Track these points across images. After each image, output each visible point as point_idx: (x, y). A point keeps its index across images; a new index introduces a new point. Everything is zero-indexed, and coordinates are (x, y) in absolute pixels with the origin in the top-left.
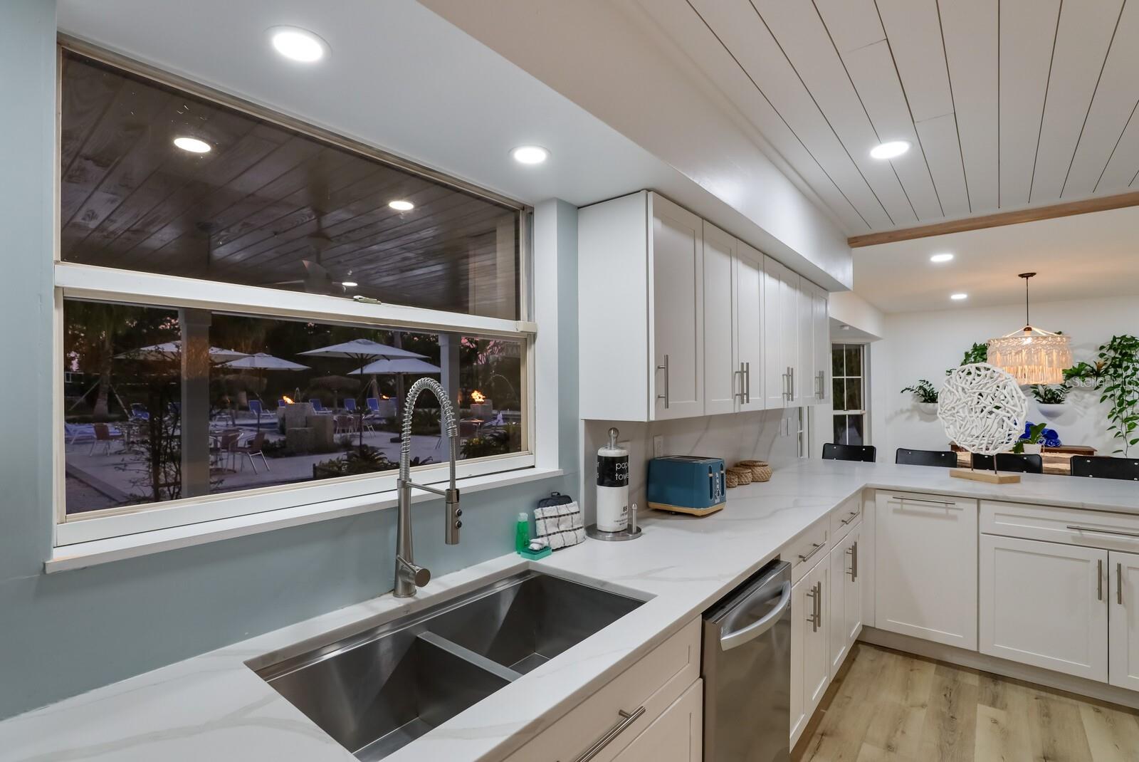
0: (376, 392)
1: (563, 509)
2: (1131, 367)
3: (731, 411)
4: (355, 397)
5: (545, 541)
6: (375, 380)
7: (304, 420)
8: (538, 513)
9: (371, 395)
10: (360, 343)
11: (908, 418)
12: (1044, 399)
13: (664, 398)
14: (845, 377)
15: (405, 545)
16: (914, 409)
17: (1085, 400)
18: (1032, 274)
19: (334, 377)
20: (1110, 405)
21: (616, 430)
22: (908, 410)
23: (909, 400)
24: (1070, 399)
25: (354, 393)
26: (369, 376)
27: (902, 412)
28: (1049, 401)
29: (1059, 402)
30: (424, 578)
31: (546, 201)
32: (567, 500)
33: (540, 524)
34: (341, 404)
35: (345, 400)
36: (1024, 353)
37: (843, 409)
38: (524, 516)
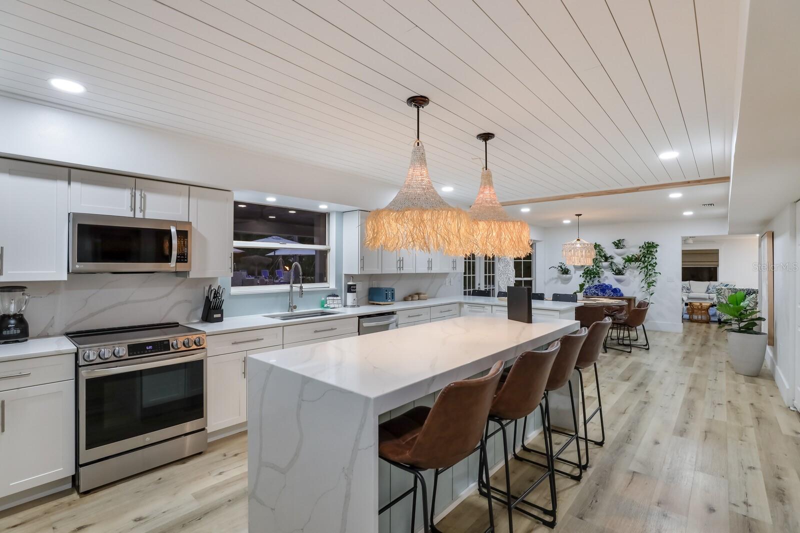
0: (281, 266)
1: (335, 298)
2: (651, 257)
3: (396, 273)
4: (268, 269)
5: (329, 306)
6: (281, 259)
7: (241, 281)
8: (328, 298)
9: (278, 268)
10: (274, 238)
11: (556, 282)
12: (616, 273)
13: (362, 268)
14: (522, 261)
15: (291, 300)
16: (559, 278)
17: (634, 274)
18: (581, 215)
19: (256, 256)
20: (643, 276)
21: (352, 277)
22: (556, 278)
23: (556, 273)
24: (628, 274)
25: (268, 266)
26: (278, 256)
27: (553, 279)
28: (617, 274)
29: (623, 274)
30: (295, 307)
31: (333, 212)
32: (337, 296)
33: (328, 301)
34: (260, 274)
35: (262, 271)
36: (572, 251)
37: (521, 277)
38: (323, 299)
